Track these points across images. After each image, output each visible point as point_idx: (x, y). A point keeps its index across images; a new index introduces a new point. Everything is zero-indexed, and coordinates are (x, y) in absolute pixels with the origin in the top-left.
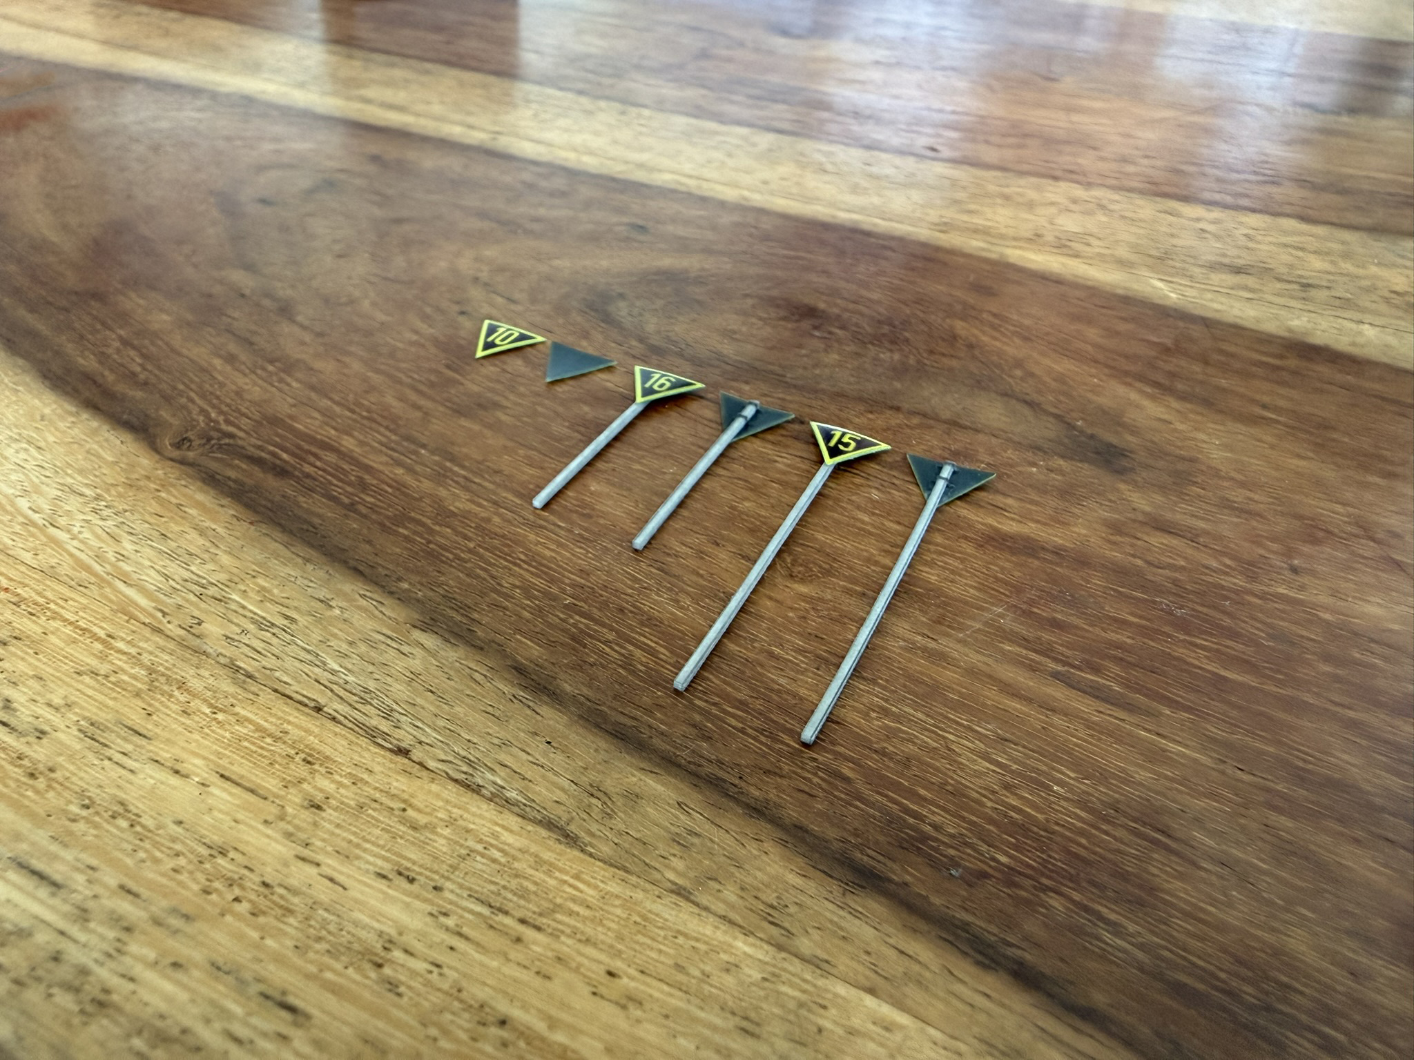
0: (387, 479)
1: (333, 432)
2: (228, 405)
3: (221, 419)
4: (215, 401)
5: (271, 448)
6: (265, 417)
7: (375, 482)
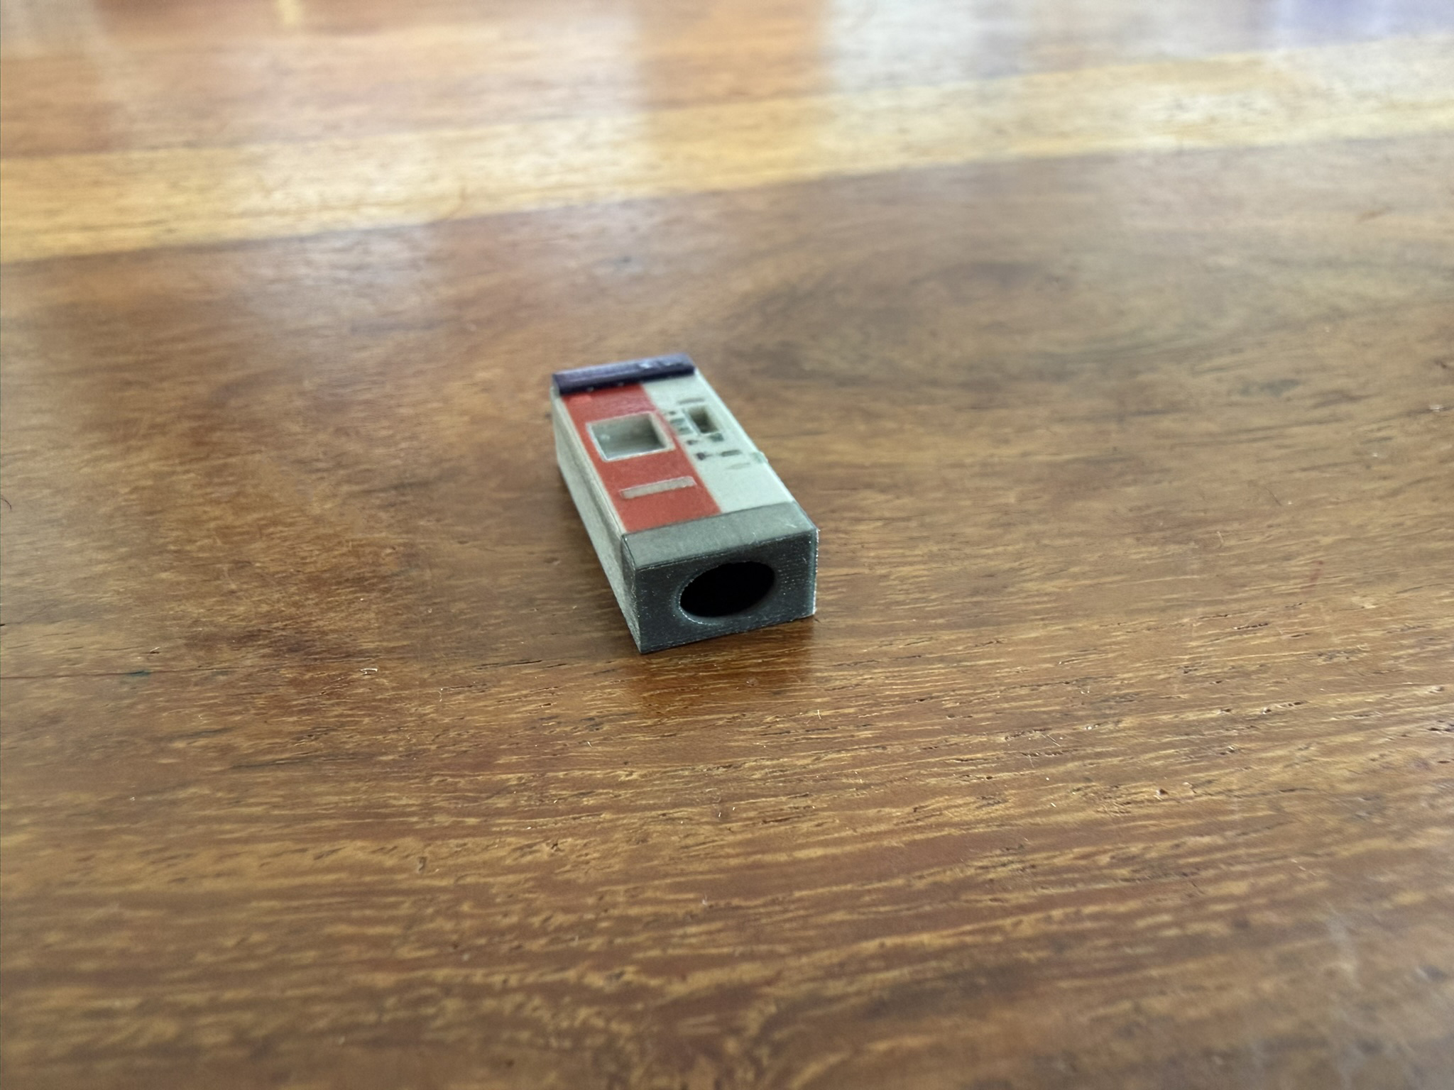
0: (1167, 824)
1: (896, 812)
2: (589, 929)
3: (630, 974)
4: (537, 945)
5: (871, 946)
6: (712, 889)
7: (1164, 846)
